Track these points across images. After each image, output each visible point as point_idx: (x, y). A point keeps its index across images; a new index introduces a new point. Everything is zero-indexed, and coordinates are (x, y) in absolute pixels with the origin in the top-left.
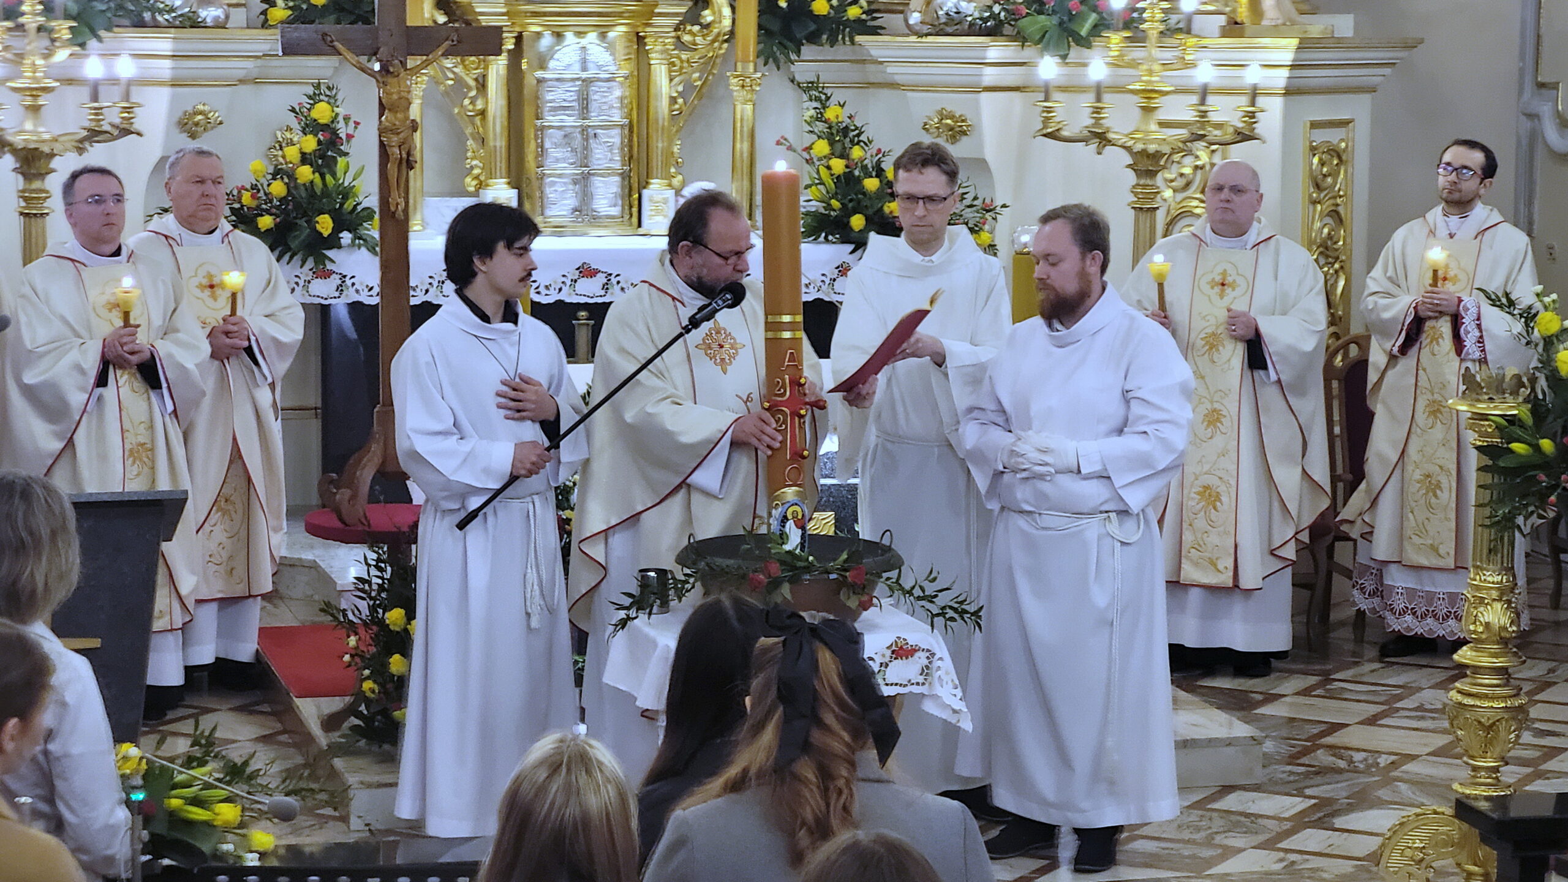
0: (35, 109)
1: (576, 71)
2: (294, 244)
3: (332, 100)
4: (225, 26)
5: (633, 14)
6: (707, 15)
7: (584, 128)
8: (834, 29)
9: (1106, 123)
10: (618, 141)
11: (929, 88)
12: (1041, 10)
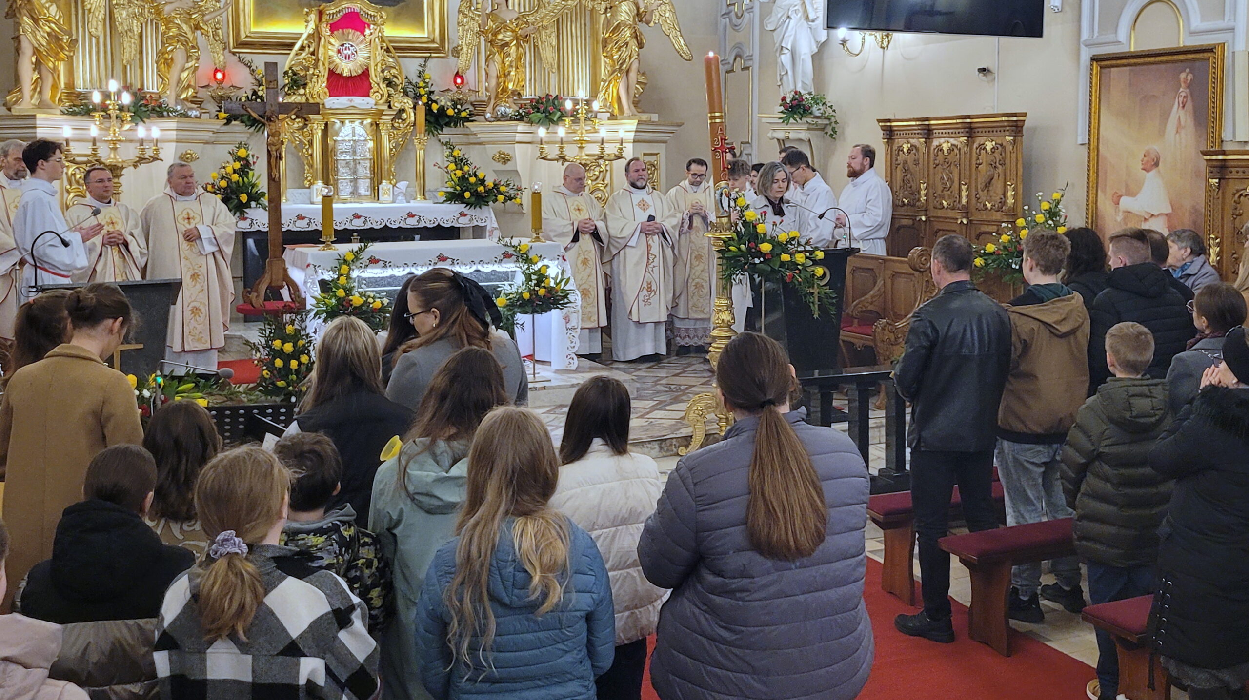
0: (115, 149)
1: (350, 137)
3: (247, 149)
4: (200, 118)
5: (374, 114)
6: (404, 116)
7: (354, 160)
8: (456, 121)
9: (565, 153)
10: (368, 165)
11: (495, 143)
12: (539, 111)
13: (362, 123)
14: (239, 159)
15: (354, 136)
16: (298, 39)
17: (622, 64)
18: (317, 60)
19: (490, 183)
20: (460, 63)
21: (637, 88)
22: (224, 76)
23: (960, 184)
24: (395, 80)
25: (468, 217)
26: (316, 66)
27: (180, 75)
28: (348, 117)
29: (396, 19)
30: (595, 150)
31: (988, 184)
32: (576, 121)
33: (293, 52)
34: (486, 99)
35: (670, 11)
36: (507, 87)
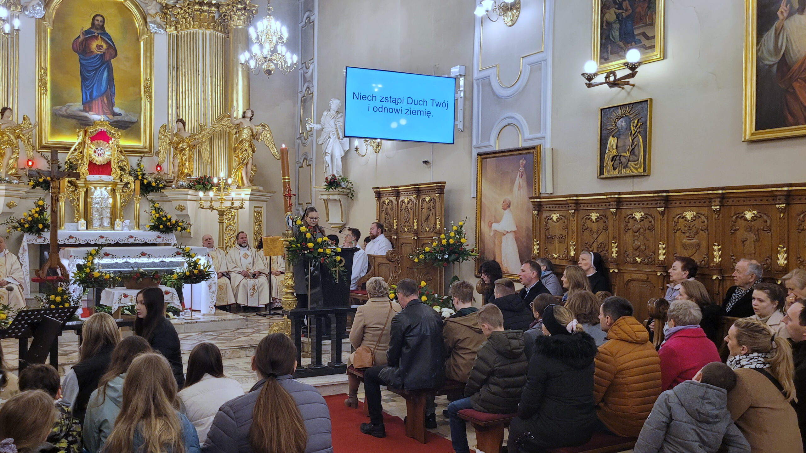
1: (99, 196)
2: (33, 231)
3: (44, 201)
4: (18, 184)
5: (113, 184)
6: (129, 186)
7: (101, 208)
8: (157, 189)
9: (213, 205)
10: (109, 211)
11: (177, 200)
12: (200, 184)
13: (106, 189)
14: (38, 206)
15: (102, 195)
16: (73, 145)
17: (244, 160)
18: (83, 156)
19: (173, 221)
20: (160, 159)
21: (251, 173)
22: (33, 163)
23: (413, 219)
24: (125, 167)
25: (162, 238)
26: (82, 159)
27: (8, 161)
28: (99, 185)
29: (126, 136)
30: (229, 204)
31: (427, 219)
32: (219, 189)
33: (70, 152)
34: (172, 178)
35: (269, 134)
36: (184, 172)
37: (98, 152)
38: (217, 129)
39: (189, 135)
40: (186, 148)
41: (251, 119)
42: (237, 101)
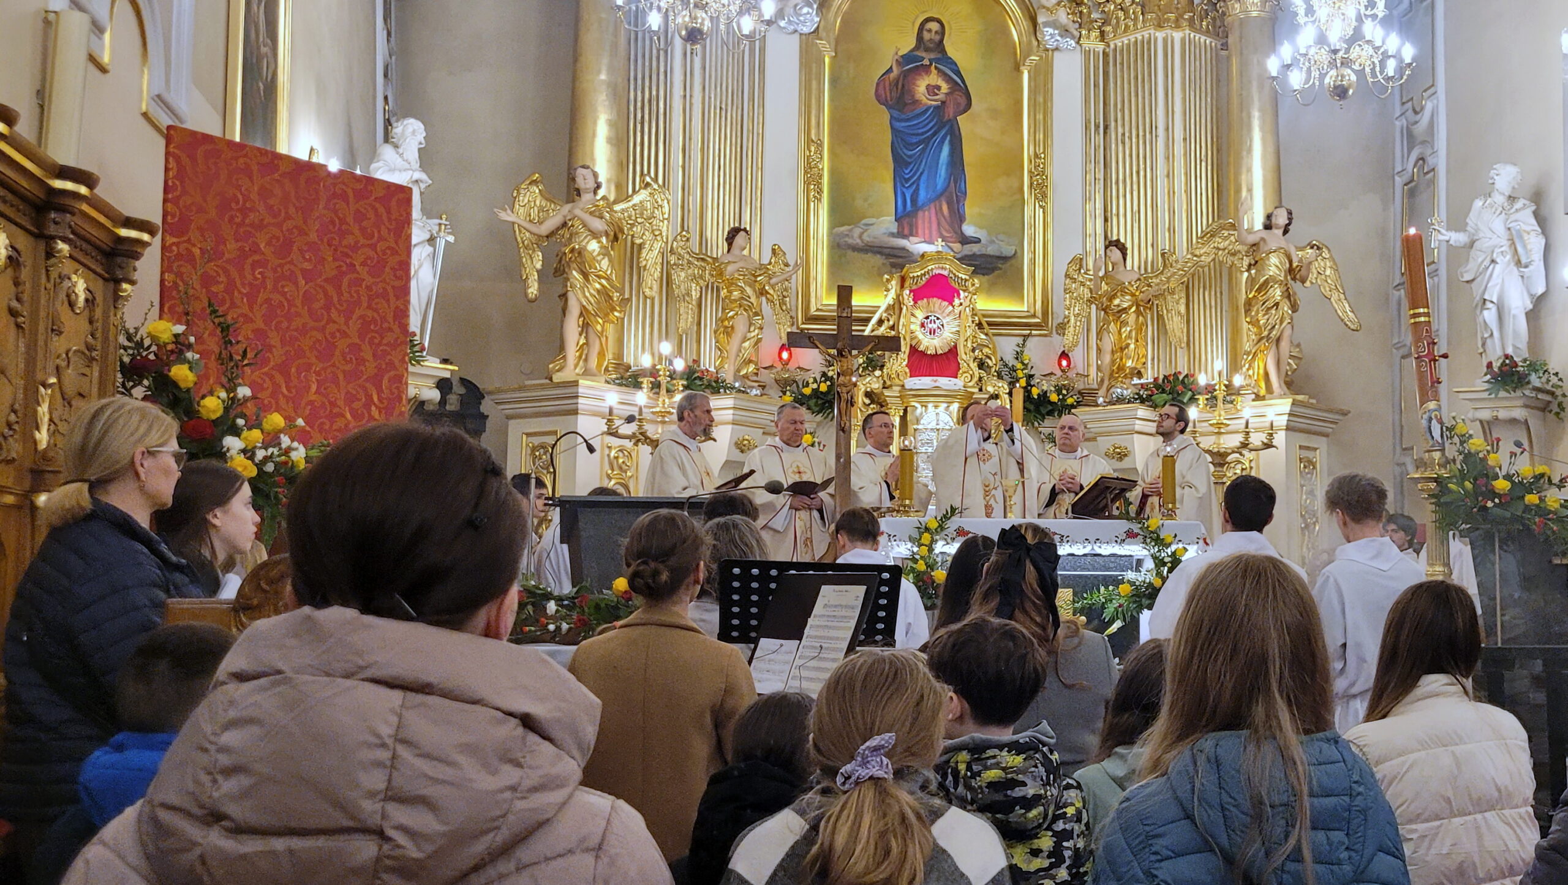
0: (663, 422)
1: (933, 425)
4: (759, 397)
5: (962, 398)
11: (1108, 434)
12: (1164, 391)
13: (947, 407)
15: (937, 424)
16: (875, 311)
17: (1271, 331)
18: (897, 335)
20: (1067, 339)
21: (1289, 364)
24: (987, 360)
27: (740, 346)
28: (932, 399)
29: (991, 289)
30: (1237, 438)
32: (1212, 400)
34: (1096, 382)
35: (1331, 267)
36: (1124, 365)
37: (930, 326)
38: (1203, 258)
39: (1137, 276)
40: (1130, 307)
41: (1286, 232)
42: (1250, 190)
